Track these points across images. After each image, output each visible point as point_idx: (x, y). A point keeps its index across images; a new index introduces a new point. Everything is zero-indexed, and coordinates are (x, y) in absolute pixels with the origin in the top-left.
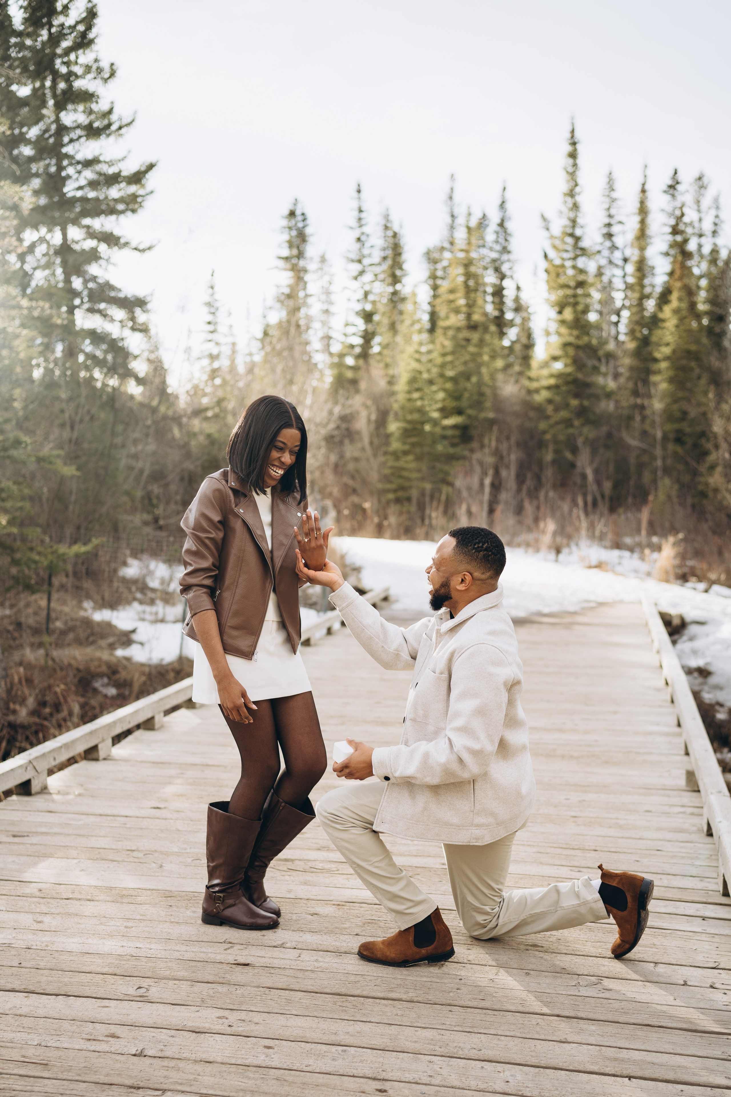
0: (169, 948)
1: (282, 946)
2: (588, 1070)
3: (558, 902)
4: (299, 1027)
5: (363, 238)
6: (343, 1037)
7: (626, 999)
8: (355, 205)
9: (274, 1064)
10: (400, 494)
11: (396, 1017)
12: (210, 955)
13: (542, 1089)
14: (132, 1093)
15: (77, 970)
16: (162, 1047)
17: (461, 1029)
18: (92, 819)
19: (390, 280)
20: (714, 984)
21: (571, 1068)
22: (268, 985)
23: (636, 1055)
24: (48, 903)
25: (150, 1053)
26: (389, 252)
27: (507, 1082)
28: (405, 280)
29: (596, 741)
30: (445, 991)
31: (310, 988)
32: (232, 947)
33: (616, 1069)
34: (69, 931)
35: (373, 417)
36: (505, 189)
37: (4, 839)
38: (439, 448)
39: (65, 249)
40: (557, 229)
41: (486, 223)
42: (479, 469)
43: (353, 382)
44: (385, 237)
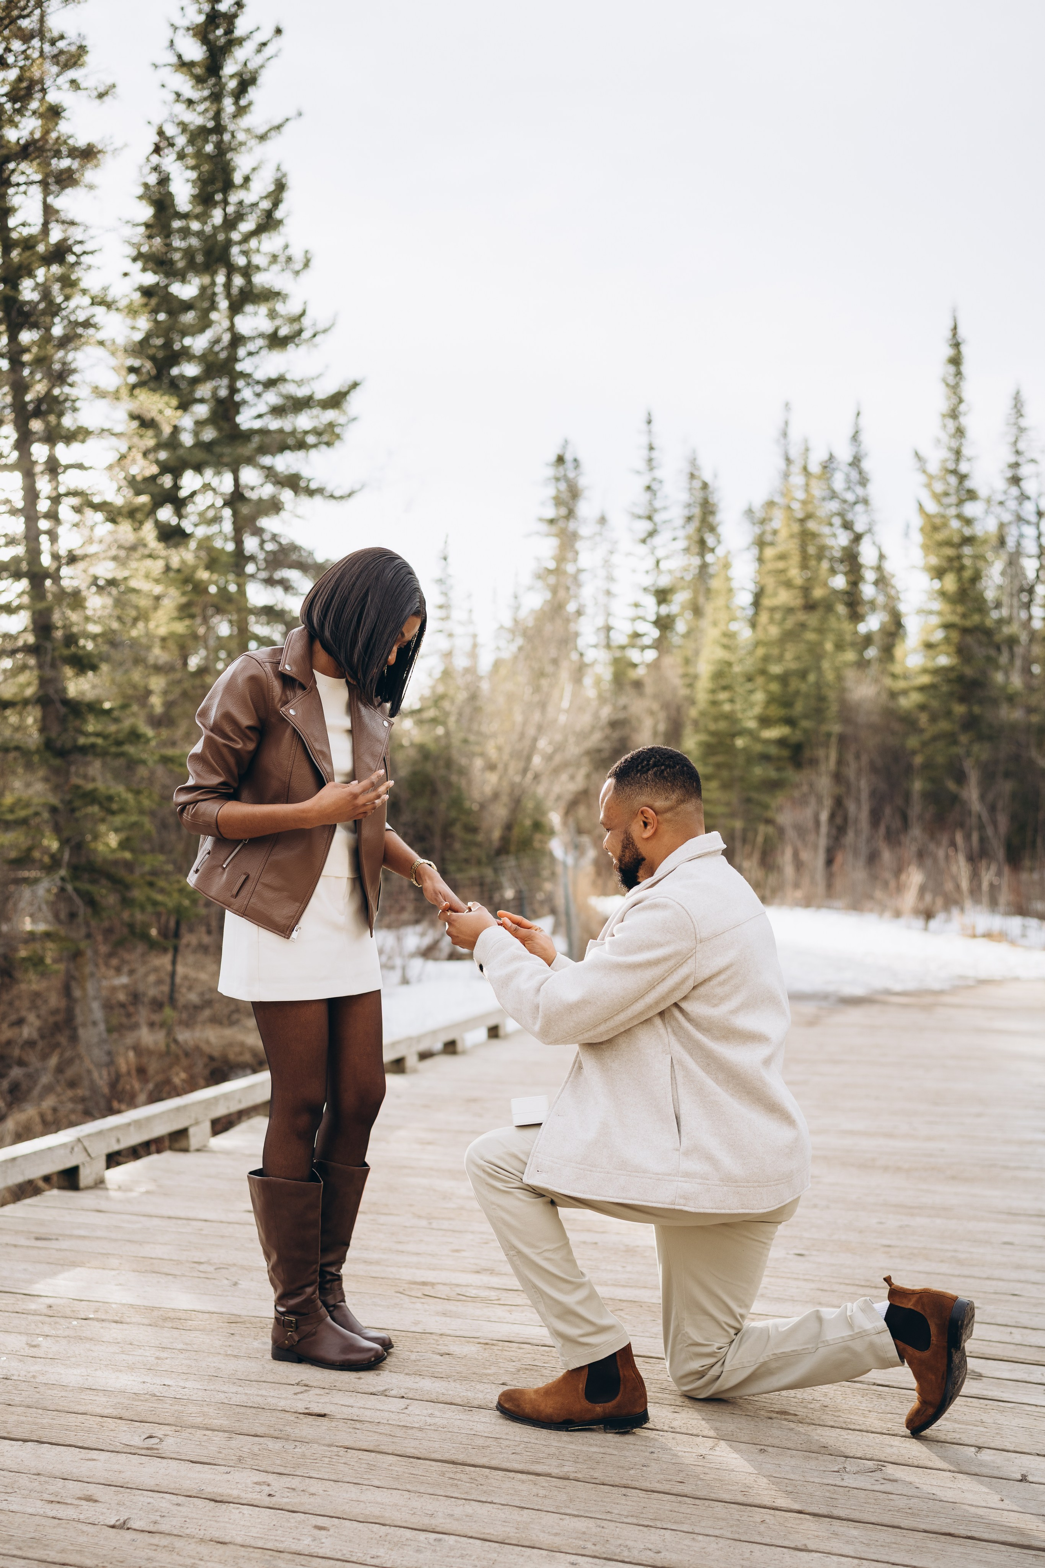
0: (212, 1387)
1: (384, 1393)
3: (820, 1334)
4: (378, 1503)
5: (655, 486)
6: (443, 1521)
7: (919, 1494)
8: (645, 441)
9: (321, 1552)
11: (535, 1498)
12: (270, 1399)
15: (66, 1409)
16: (157, 1518)
17: (635, 1521)
18: (157, 1222)
19: (695, 549)
22: (346, 1444)
24: (56, 1323)
25: (136, 1525)
26: (697, 511)
28: (720, 551)
30: (623, 1467)
31: (410, 1451)
32: (306, 1391)
35: (662, 727)
36: (858, 414)
37: (22, 1241)
38: (758, 771)
39: (236, 498)
40: (934, 467)
41: (834, 466)
42: (813, 800)
43: (638, 685)
44: (690, 489)
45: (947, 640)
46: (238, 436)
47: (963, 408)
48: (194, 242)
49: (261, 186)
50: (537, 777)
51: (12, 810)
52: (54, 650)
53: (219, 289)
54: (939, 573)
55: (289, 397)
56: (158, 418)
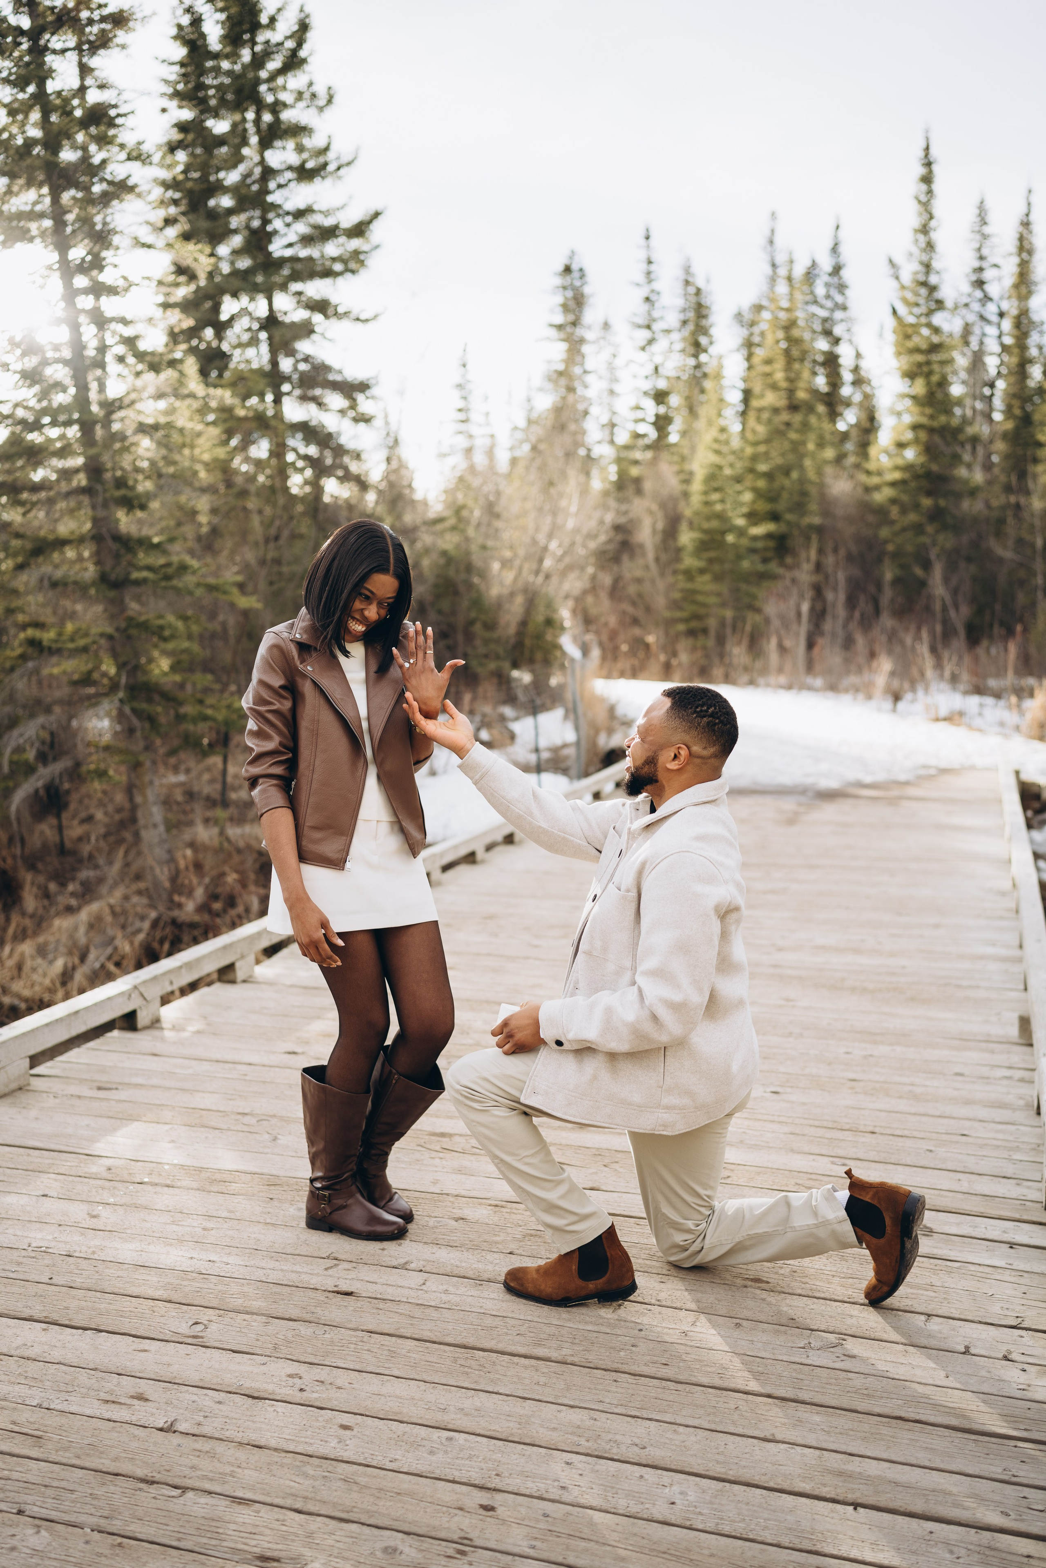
0: (252, 1263)
1: (404, 1267)
2: (796, 1489)
3: (787, 1219)
4: (397, 1397)
5: (653, 297)
6: (453, 1416)
7: (874, 1372)
8: (642, 255)
9: (346, 1456)
10: (694, 624)
12: (303, 1276)
13: (722, 1519)
14: (140, 1489)
15: (122, 1291)
16: (202, 1419)
17: (623, 1411)
18: (206, 1066)
19: (690, 350)
20: (1010, 1352)
21: (771, 1484)
22: (371, 1327)
23: (873, 1468)
24: (115, 1188)
25: (182, 1427)
26: (691, 315)
27: (673, 1503)
28: (712, 350)
29: (904, 967)
30: (613, 1348)
31: (427, 1335)
32: (336, 1265)
33: (839, 1491)
34: (129, 1231)
35: (660, 525)
36: (838, 227)
37: (86, 1092)
38: (746, 564)
39: (271, 322)
40: (907, 277)
41: (816, 272)
42: (795, 591)
43: (637, 481)
44: (685, 295)
45: (916, 441)
46: (270, 265)
47: (933, 223)
48: (227, 81)
49: (285, 27)
50: (548, 577)
51: (72, 639)
52: (105, 491)
53: (250, 127)
54: (910, 375)
55: (316, 227)
56: (193, 265)
